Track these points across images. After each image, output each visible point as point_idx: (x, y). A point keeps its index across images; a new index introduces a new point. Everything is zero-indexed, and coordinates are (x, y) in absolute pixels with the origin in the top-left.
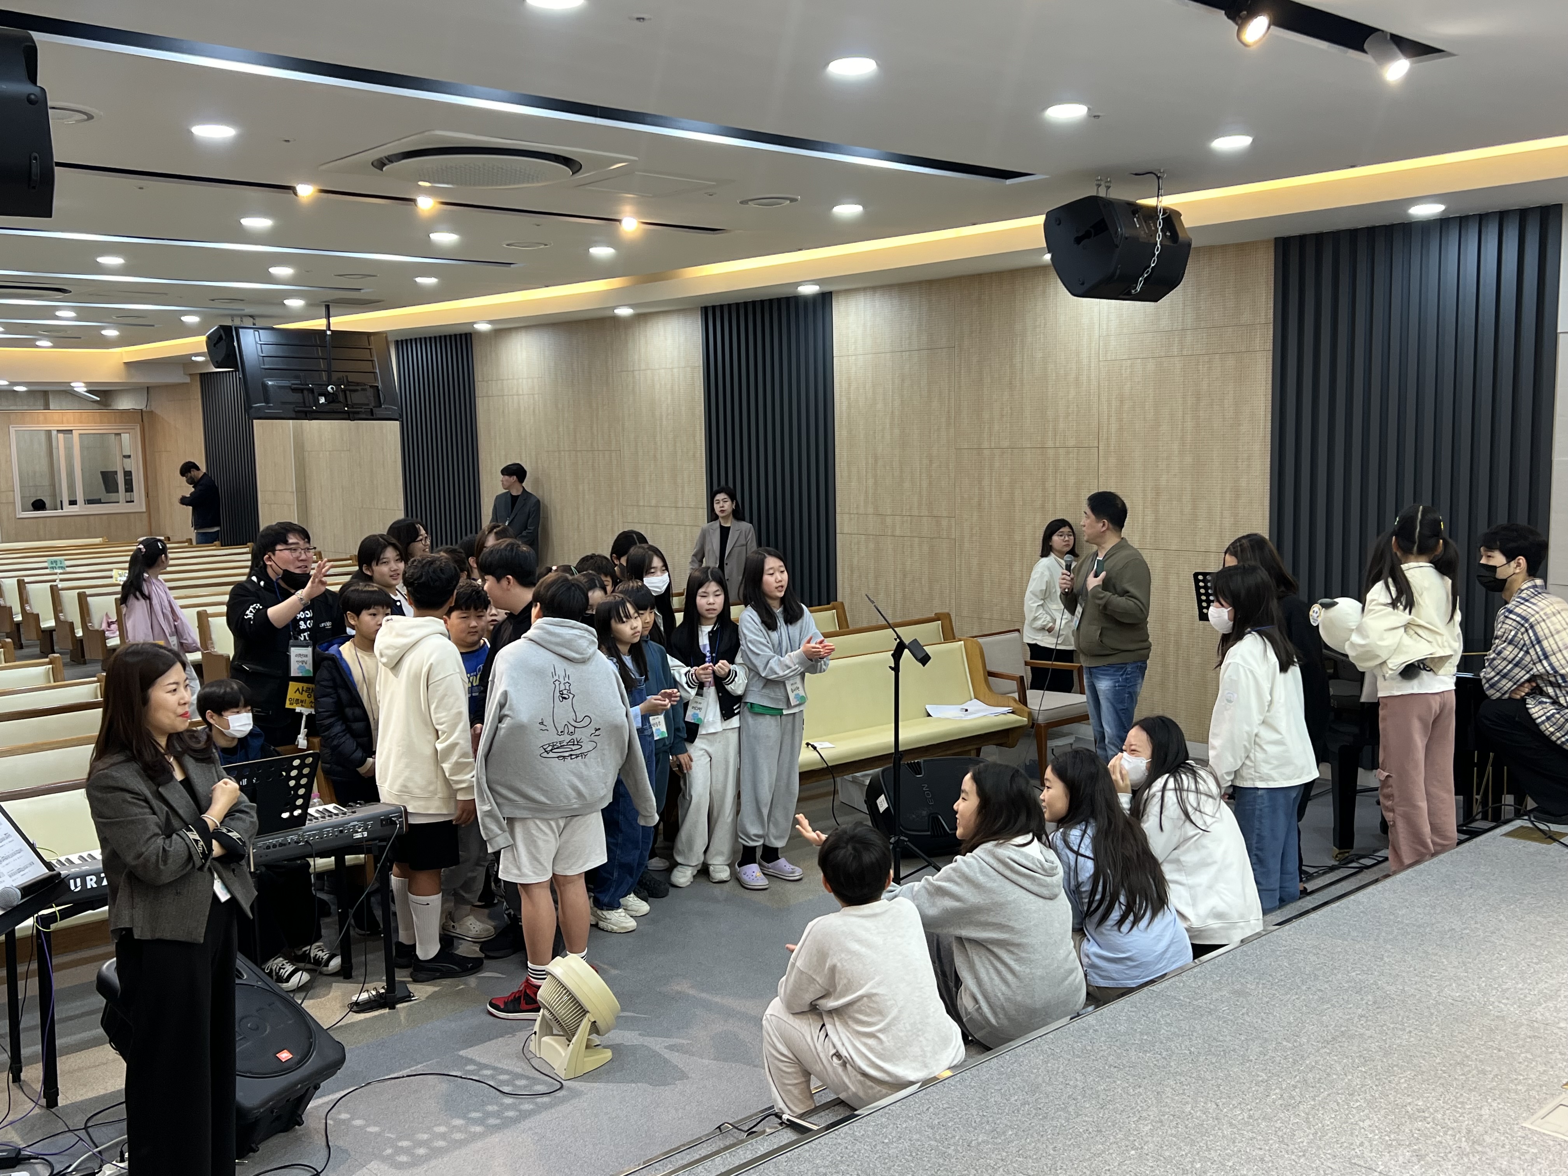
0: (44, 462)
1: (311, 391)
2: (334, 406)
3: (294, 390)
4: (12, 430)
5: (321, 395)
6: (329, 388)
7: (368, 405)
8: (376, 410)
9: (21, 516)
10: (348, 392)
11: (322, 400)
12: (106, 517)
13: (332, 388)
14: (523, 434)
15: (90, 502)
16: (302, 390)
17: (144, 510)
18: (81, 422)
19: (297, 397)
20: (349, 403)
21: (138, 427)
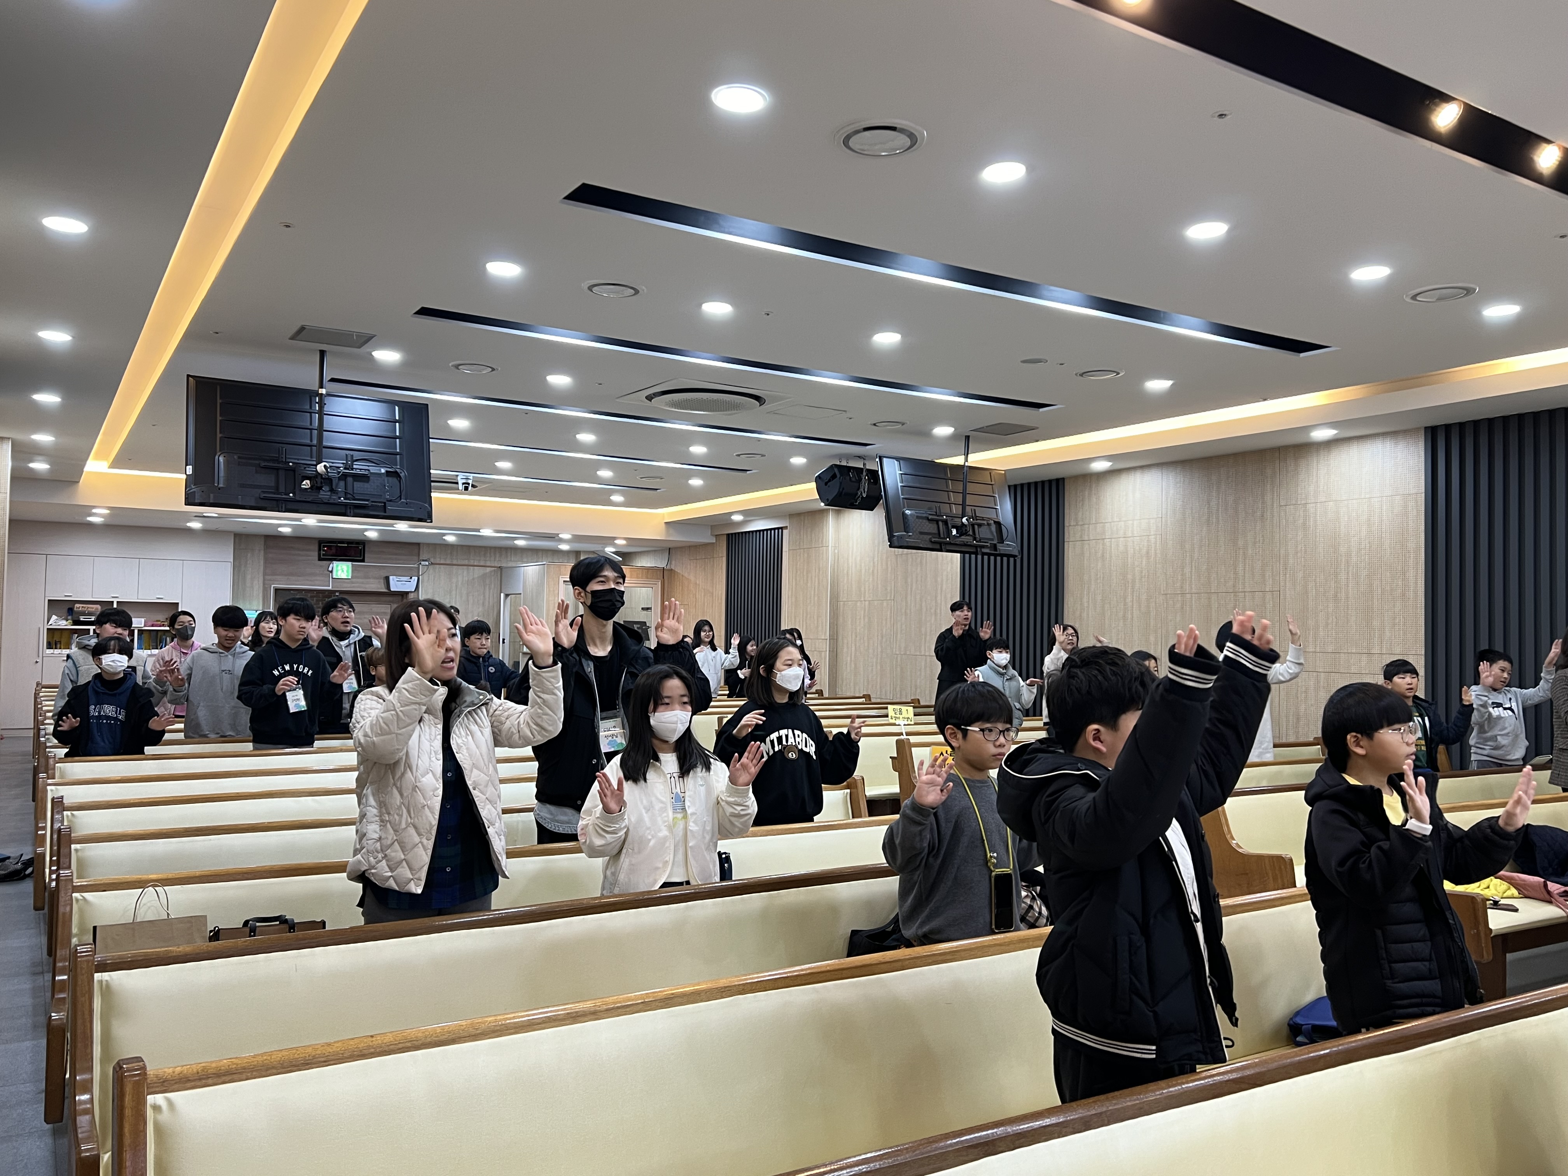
1: (945, 522)
2: (964, 539)
3: (930, 521)
5: (953, 527)
7: (992, 540)
8: (999, 546)
10: (976, 527)
11: (954, 532)
16: (937, 521)
19: (931, 528)
20: (977, 536)
21: (660, 583)
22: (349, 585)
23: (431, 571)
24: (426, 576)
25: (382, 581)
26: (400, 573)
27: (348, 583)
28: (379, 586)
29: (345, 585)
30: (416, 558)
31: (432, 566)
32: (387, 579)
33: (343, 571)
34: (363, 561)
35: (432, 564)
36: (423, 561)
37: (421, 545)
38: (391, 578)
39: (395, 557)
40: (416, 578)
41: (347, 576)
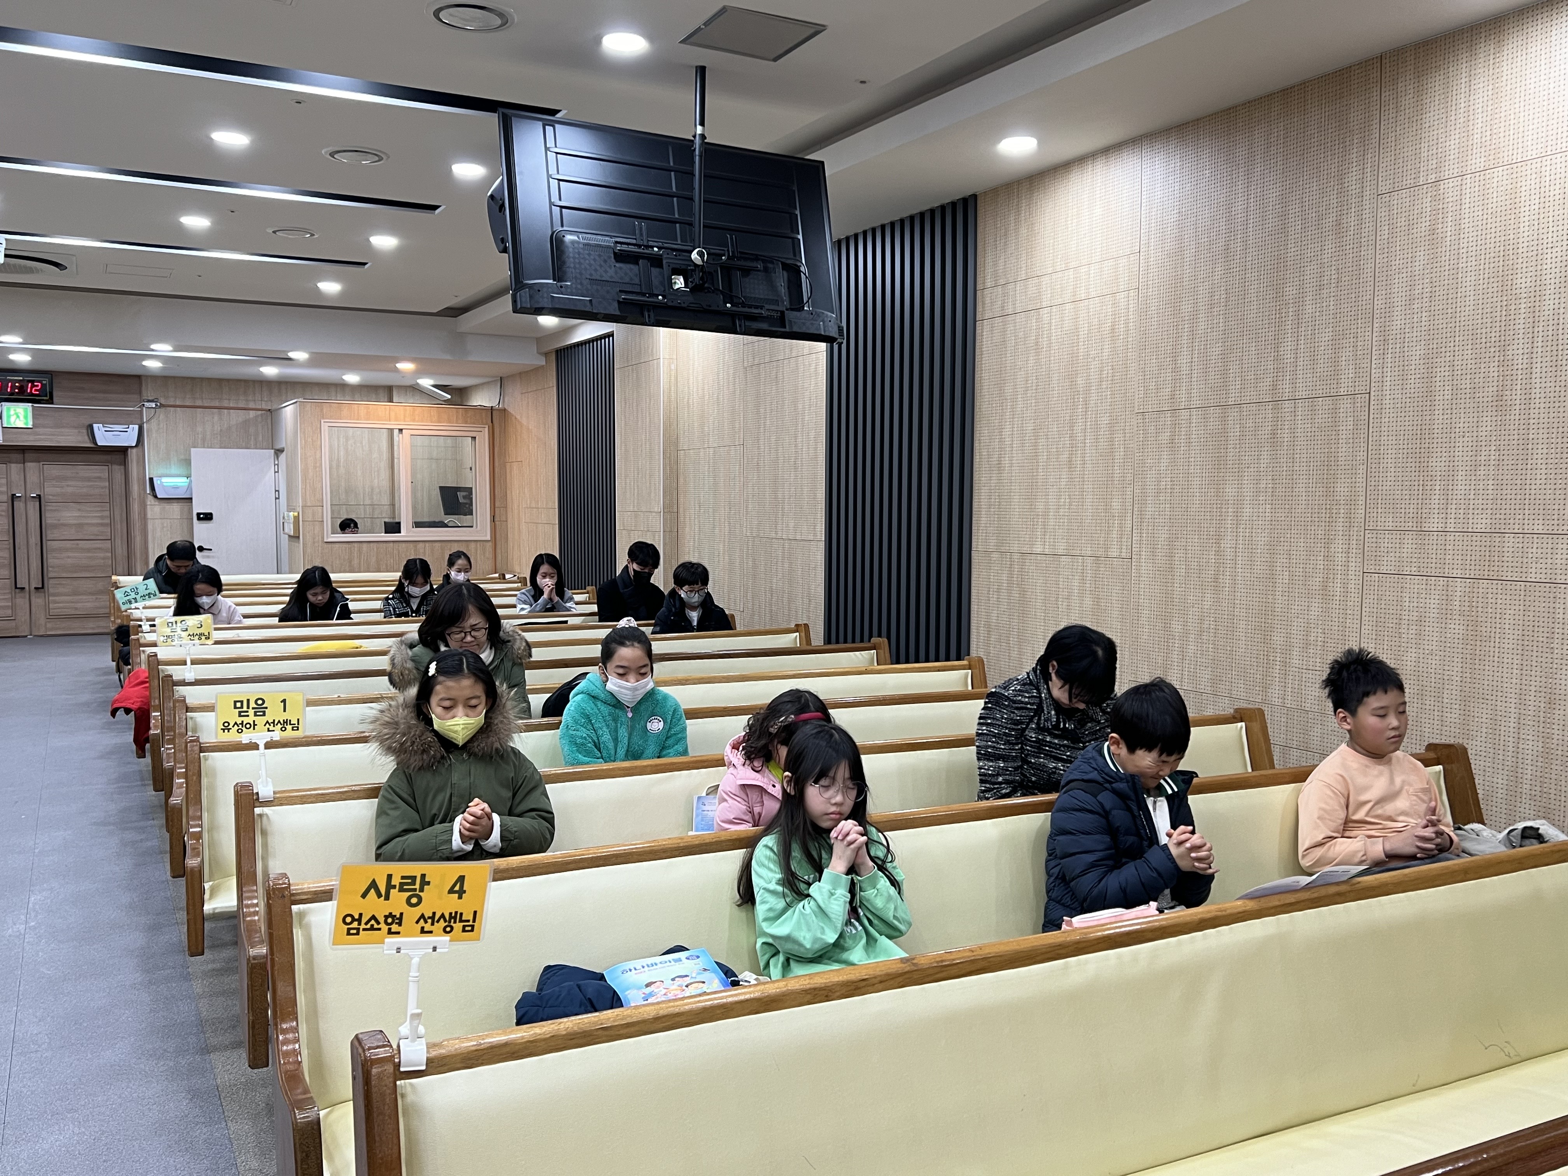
0: (385, 475)
1: (656, 261)
2: (704, 299)
3: (621, 257)
4: (325, 427)
5: (677, 272)
6: (694, 255)
7: (776, 302)
8: (790, 315)
9: (330, 540)
10: (734, 272)
11: (679, 283)
12: (437, 545)
13: (701, 254)
14: (1080, 381)
15: (418, 525)
16: (636, 258)
17: (488, 538)
18: (414, 420)
19: (627, 272)
20: (737, 293)
21: (486, 429)
22: (32, 438)
23: (162, 417)
24: (154, 422)
25: (85, 431)
26: (109, 419)
27: (28, 434)
28: (80, 438)
29: (25, 437)
30: (136, 396)
31: (163, 409)
32: (90, 428)
33: (18, 417)
34: (51, 401)
35: (162, 406)
36: (149, 401)
37: (143, 379)
38: (95, 426)
39: (101, 395)
40: (136, 427)
41: (26, 424)
